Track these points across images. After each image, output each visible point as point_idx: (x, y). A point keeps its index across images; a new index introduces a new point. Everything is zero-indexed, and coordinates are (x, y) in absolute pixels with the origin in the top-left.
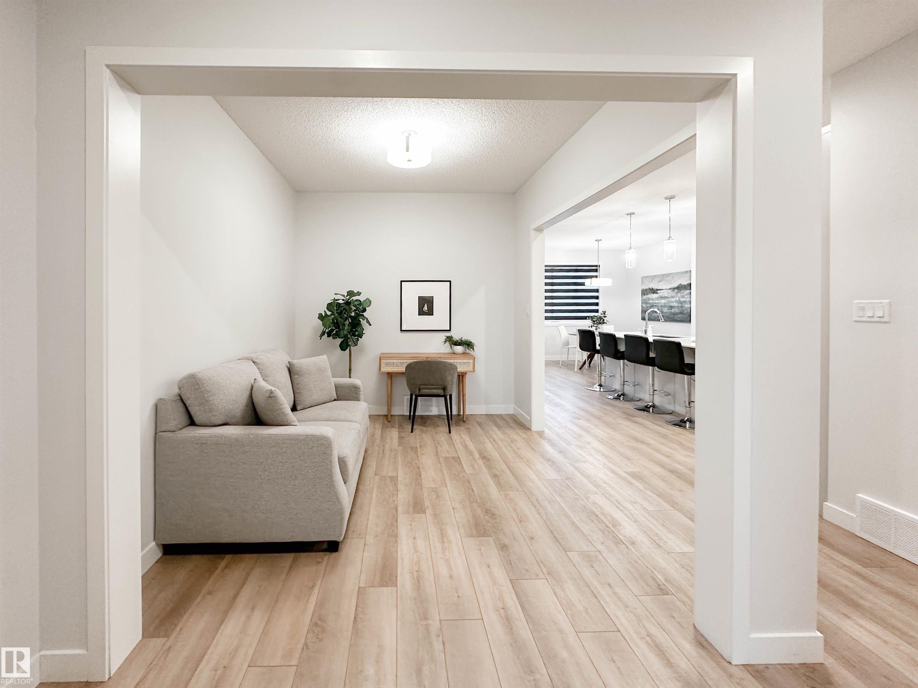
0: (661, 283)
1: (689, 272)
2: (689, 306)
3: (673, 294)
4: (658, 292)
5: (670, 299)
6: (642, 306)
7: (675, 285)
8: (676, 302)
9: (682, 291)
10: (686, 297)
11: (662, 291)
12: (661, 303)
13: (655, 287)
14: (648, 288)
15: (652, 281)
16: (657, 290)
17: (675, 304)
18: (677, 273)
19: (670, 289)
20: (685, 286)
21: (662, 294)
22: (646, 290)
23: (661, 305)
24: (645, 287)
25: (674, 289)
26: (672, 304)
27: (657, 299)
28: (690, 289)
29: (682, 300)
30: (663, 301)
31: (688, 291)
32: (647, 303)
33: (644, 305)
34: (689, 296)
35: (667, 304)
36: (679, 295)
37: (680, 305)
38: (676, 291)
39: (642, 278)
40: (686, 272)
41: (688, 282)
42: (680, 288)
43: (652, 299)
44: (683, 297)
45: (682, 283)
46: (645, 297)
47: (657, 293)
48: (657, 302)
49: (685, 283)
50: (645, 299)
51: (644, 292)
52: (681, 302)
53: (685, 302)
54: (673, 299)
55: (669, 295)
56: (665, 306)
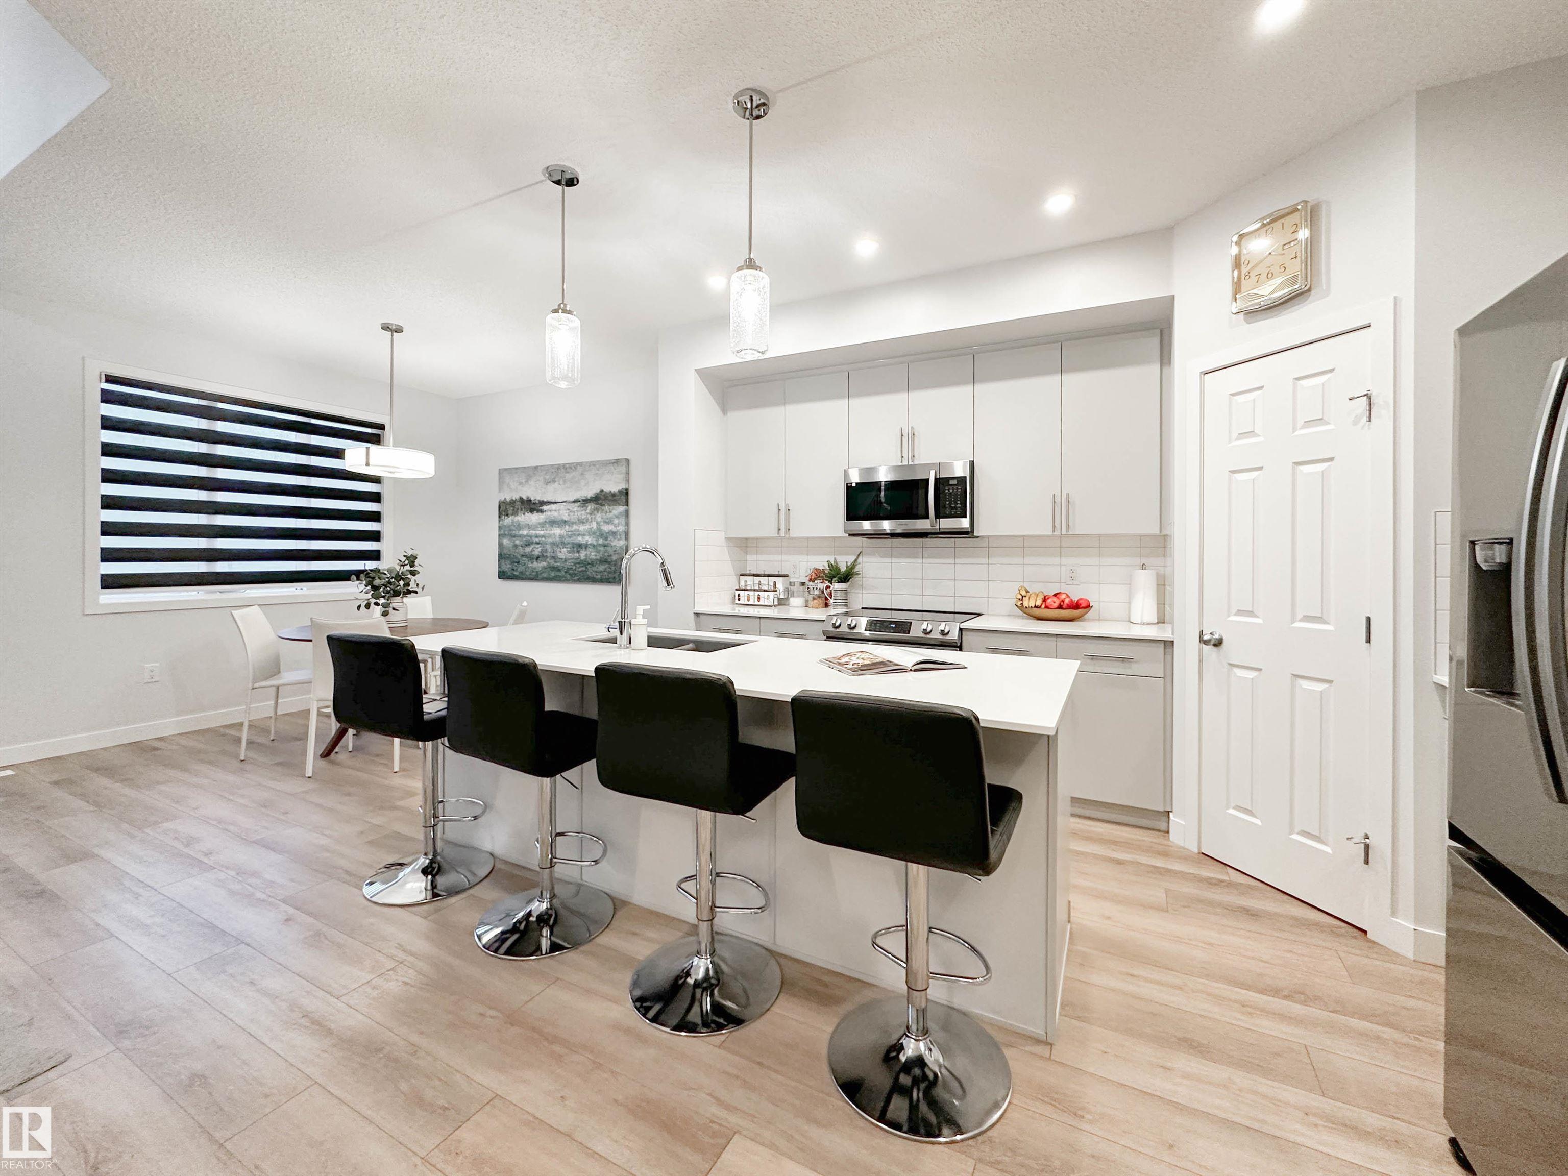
0: (551, 487)
1: (625, 463)
2: (622, 543)
3: (583, 514)
4: (545, 508)
5: (575, 527)
6: (501, 545)
7: (590, 493)
8: (591, 533)
9: (606, 508)
10: (616, 521)
11: (553, 507)
12: (550, 536)
13: (536, 496)
14: (516, 496)
15: (527, 481)
16: (542, 503)
17: (589, 540)
18: (593, 464)
19: (574, 502)
20: (614, 495)
21: (555, 514)
22: (513, 503)
23: (550, 540)
24: (508, 496)
25: (586, 501)
26: (580, 538)
27: (543, 525)
28: (627, 504)
29: (606, 528)
30: (557, 531)
31: (622, 509)
32: (515, 536)
33: (506, 541)
34: (623, 520)
35: (567, 540)
36: (599, 517)
37: (601, 541)
38: (590, 506)
39: (502, 472)
40: (617, 462)
41: (622, 486)
42: (600, 499)
43: (529, 527)
44: (609, 522)
45: (607, 489)
46: (508, 521)
47: (542, 511)
48: (542, 533)
49: (613, 486)
50: (509, 526)
51: (505, 509)
52: (602, 535)
53: (614, 534)
54: (582, 528)
55: (574, 518)
56: (564, 544)
